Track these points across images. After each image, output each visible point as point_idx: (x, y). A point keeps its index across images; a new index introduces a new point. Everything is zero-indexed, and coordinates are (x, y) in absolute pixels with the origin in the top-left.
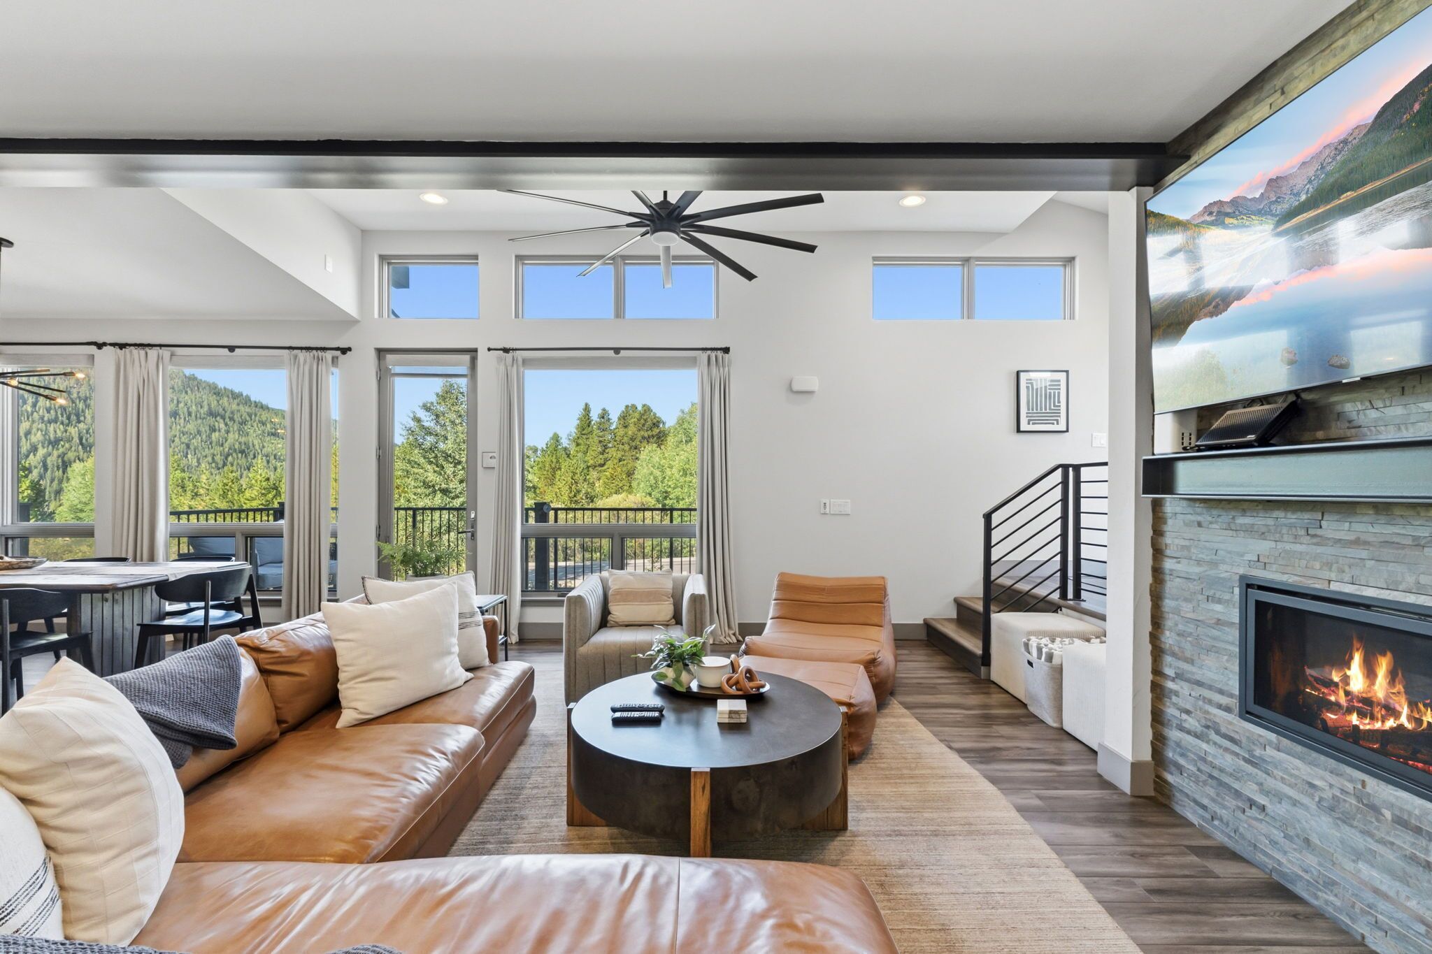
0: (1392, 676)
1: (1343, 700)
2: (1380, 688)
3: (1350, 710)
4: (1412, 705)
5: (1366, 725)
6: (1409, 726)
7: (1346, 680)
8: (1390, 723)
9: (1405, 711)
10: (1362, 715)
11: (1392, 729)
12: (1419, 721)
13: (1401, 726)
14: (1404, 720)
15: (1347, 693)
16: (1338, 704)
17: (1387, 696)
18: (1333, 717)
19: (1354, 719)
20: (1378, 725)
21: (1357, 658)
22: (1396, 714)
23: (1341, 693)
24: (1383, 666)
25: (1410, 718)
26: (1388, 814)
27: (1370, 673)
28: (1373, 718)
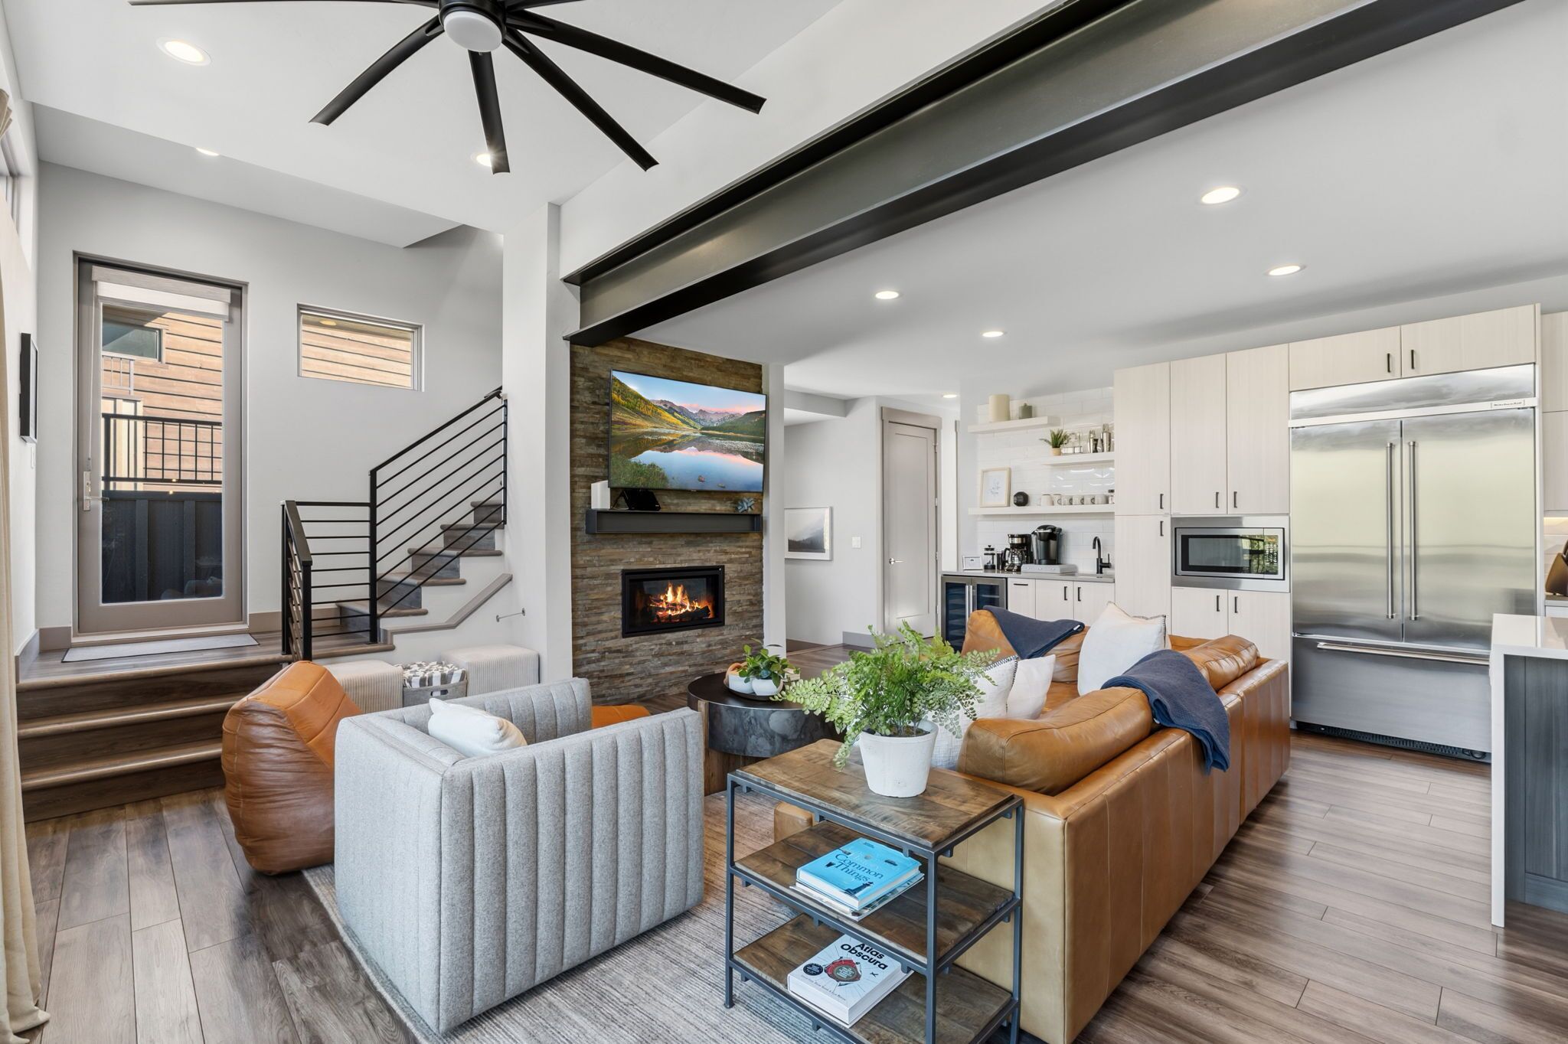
0: (683, 594)
1: (665, 606)
2: (679, 599)
3: (667, 610)
4: (691, 602)
5: (674, 613)
6: (690, 610)
7: (666, 598)
8: (683, 610)
9: (688, 605)
10: (672, 610)
11: (684, 613)
12: (693, 608)
13: (687, 611)
14: (688, 608)
15: (666, 603)
16: (663, 608)
17: (682, 601)
18: (661, 613)
19: (669, 612)
20: (678, 612)
21: (670, 589)
22: (685, 607)
23: (664, 603)
24: (680, 590)
25: (690, 608)
26: (674, 643)
27: (675, 594)
28: (676, 610)
